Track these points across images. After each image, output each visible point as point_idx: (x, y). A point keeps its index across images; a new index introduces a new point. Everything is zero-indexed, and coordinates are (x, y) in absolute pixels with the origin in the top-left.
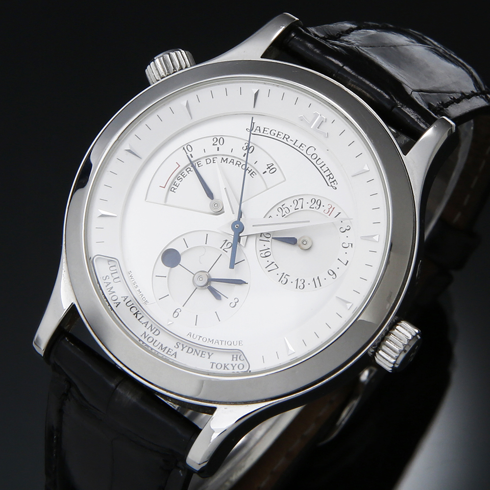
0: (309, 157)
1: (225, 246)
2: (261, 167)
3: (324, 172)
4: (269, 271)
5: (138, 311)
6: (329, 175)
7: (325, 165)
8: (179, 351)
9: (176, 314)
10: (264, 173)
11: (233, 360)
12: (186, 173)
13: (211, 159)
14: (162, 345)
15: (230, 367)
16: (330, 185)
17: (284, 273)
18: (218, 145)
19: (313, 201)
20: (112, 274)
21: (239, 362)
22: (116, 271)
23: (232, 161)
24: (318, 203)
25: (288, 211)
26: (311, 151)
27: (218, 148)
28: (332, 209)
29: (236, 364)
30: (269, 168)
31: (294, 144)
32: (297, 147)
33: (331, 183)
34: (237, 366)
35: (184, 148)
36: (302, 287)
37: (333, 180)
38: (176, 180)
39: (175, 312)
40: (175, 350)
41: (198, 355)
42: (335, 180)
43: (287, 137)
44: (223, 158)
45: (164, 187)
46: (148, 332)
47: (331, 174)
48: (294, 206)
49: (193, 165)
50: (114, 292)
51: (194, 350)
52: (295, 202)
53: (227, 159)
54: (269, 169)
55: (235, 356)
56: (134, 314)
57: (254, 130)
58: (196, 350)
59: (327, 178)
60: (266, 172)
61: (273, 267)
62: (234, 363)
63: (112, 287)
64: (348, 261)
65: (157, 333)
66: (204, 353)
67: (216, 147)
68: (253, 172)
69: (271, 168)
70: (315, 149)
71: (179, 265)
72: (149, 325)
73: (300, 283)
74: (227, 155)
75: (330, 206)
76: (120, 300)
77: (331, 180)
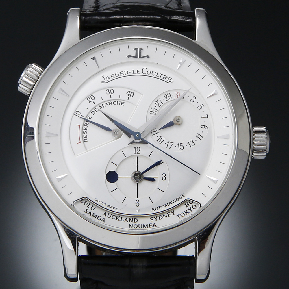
0: (146, 74)
1: (137, 151)
2: (125, 97)
3: (160, 77)
4: (170, 148)
5: (117, 216)
6: (164, 77)
7: (158, 73)
8: (155, 222)
9: (138, 204)
11: (187, 207)
12: (86, 127)
13: (94, 111)
14: (144, 225)
15: (188, 211)
16: (168, 82)
17: (178, 144)
18: (93, 101)
19: (165, 96)
20: (88, 207)
21: (191, 205)
22: (88, 204)
23: (106, 104)
24: (168, 95)
25: (156, 111)
26: (145, 71)
27: (94, 102)
28: (178, 93)
29: (191, 208)
30: (129, 94)
31: (133, 73)
32: (136, 74)
33: (168, 80)
34: (192, 208)
35: (75, 115)
36: (193, 144)
37: (168, 78)
38: (84, 134)
39: (136, 203)
40: (153, 223)
41: (166, 217)
42: (169, 78)
43: (126, 72)
44: (100, 106)
45: (80, 142)
46: (131, 223)
47: (164, 76)
48: (157, 105)
49: (87, 120)
50: (97, 215)
51: (163, 216)
52: (156, 103)
53: (102, 105)
55: (186, 204)
56: (116, 219)
57: (106, 80)
58: (164, 215)
59: (164, 79)
60: (129, 98)
61: (170, 144)
62: (189, 207)
63: (94, 214)
64: (207, 115)
65: (136, 220)
66: (169, 214)
67: (92, 102)
68: (122, 102)
69: (130, 94)
70: (146, 68)
71: (119, 178)
72: (128, 220)
73: (191, 143)
74: (101, 103)
75: (176, 93)
76: (103, 217)
77: (167, 79)
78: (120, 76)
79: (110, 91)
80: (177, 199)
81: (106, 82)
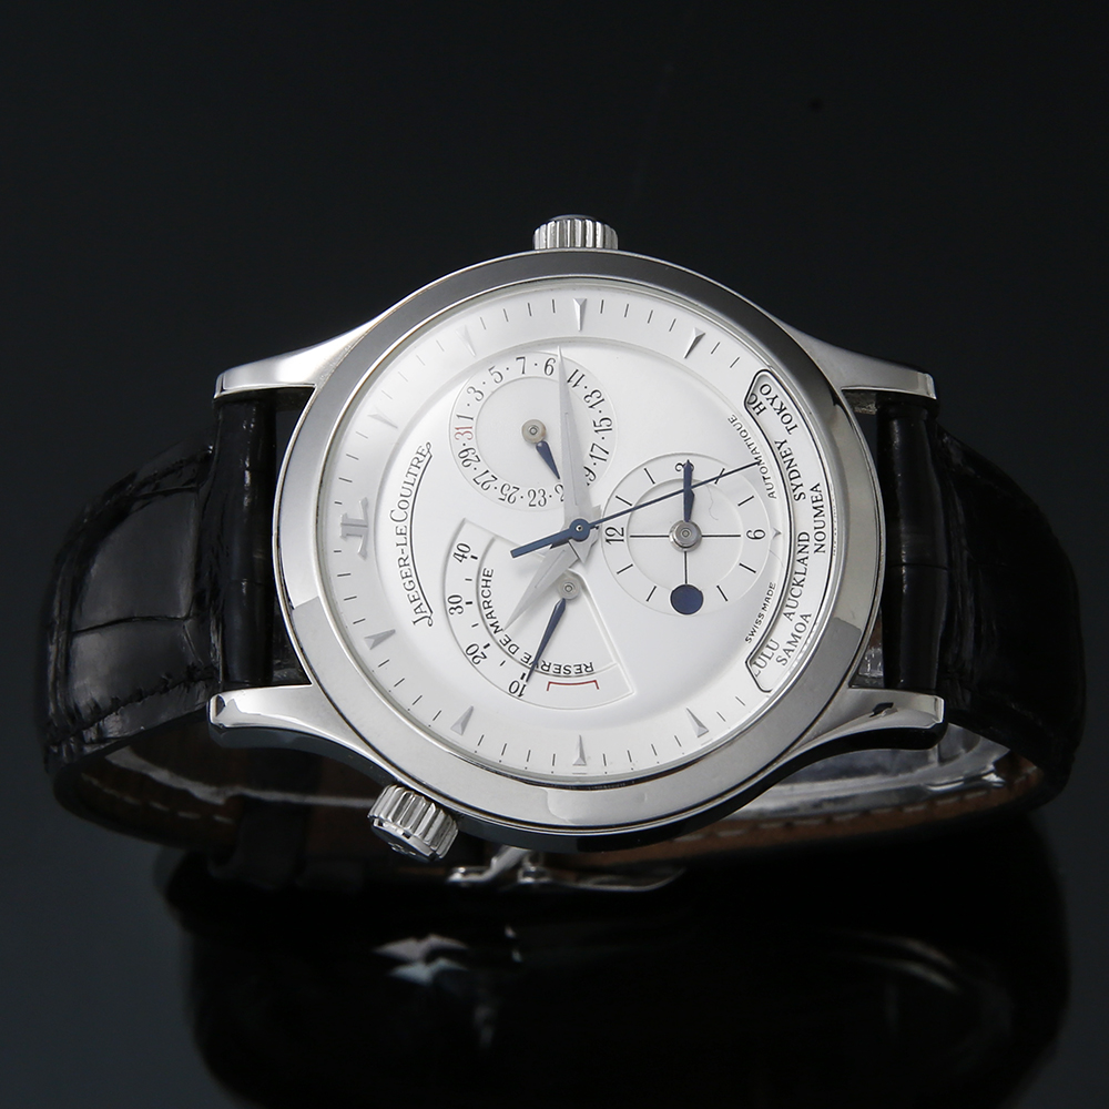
0: (409, 511)
1: (617, 537)
2: (470, 567)
3: (416, 475)
4: (607, 453)
5: (794, 585)
6: (416, 466)
7: (405, 482)
8: (805, 489)
9: (759, 534)
10: (476, 558)
11: (765, 409)
12: (552, 668)
13: (508, 646)
14: (816, 516)
15: (777, 404)
16: (428, 456)
17: (596, 431)
18: (481, 649)
19: (466, 463)
20: (770, 658)
21: (761, 398)
22: (763, 657)
23: (489, 616)
24: (465, 456)
25: (506, 487)
26: (399, 515)
27: (485, 647)
28: (460, 431)
29: (768, 399)
30: (463, 556)
31: (406, 544)
32: (408, 537)
33: (425, 456)
34: (768, 396)
35: (520, 695)
36: (597, 394)
37: (418, 456)
38: (573, 673)
39: (756, 538)
40: (809, 494)
41: (792, 460)
42: (417, 453)
43: (402, 562)
44: (496, 632)
45: (595, 681)
46: (812, 546)
47: (411, 465)
48: (493, 484)
49: (535, 664)
50: (793, 635)
51: (790, 470)
52: (485, 486)
53: (492, 625)
54: (466, 555)
55: (757, 410)
56: (802, 586)
57: (425, 615)
58: (789, 467)
59: (422, 465)
60: (472, 557)
61: (597, 452)
62: (767, 404)
63: (789, 642)
64: (517, 359)
65: (804, 537)
66: (784, 454)
67: (485, 651)
68: (484, 575)
69: (461, 553)
70: (392, 511)
71: (688, 583)
72: (801, 556)
73: (594, 400)
74: (487, 628)
75: (458, 436)
76: (797, 619)
77: (421, 458)
78: (413, 578)
79: (454, 604)
80: (744, 434)
81: (429, 614)
